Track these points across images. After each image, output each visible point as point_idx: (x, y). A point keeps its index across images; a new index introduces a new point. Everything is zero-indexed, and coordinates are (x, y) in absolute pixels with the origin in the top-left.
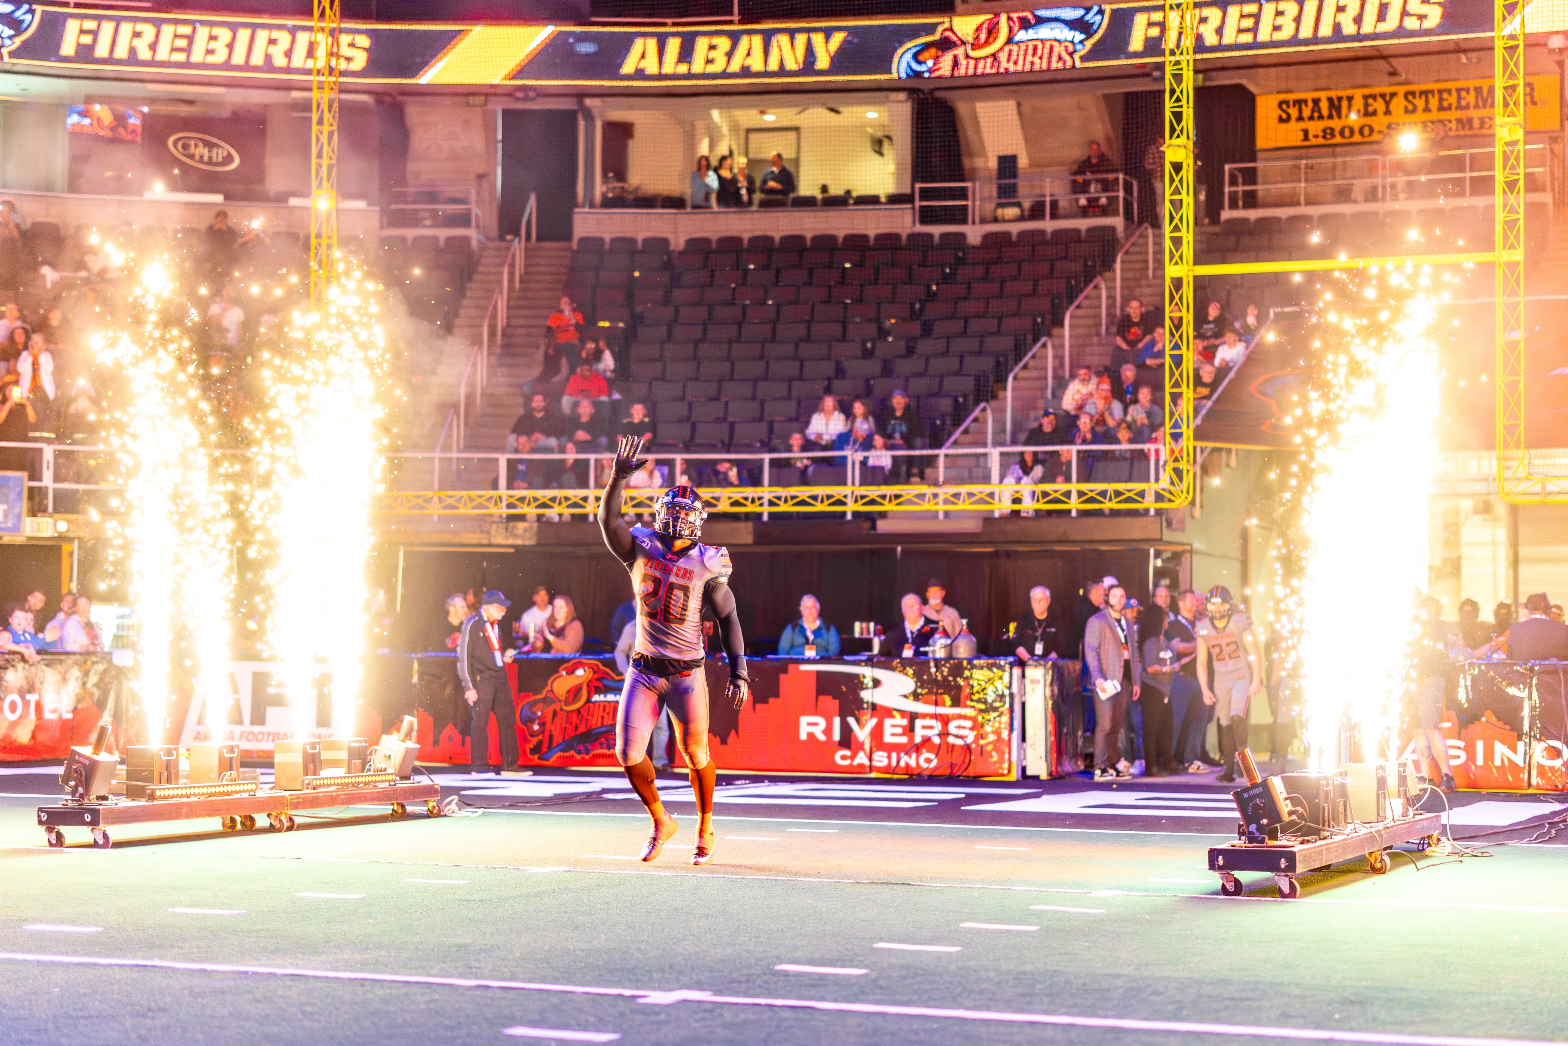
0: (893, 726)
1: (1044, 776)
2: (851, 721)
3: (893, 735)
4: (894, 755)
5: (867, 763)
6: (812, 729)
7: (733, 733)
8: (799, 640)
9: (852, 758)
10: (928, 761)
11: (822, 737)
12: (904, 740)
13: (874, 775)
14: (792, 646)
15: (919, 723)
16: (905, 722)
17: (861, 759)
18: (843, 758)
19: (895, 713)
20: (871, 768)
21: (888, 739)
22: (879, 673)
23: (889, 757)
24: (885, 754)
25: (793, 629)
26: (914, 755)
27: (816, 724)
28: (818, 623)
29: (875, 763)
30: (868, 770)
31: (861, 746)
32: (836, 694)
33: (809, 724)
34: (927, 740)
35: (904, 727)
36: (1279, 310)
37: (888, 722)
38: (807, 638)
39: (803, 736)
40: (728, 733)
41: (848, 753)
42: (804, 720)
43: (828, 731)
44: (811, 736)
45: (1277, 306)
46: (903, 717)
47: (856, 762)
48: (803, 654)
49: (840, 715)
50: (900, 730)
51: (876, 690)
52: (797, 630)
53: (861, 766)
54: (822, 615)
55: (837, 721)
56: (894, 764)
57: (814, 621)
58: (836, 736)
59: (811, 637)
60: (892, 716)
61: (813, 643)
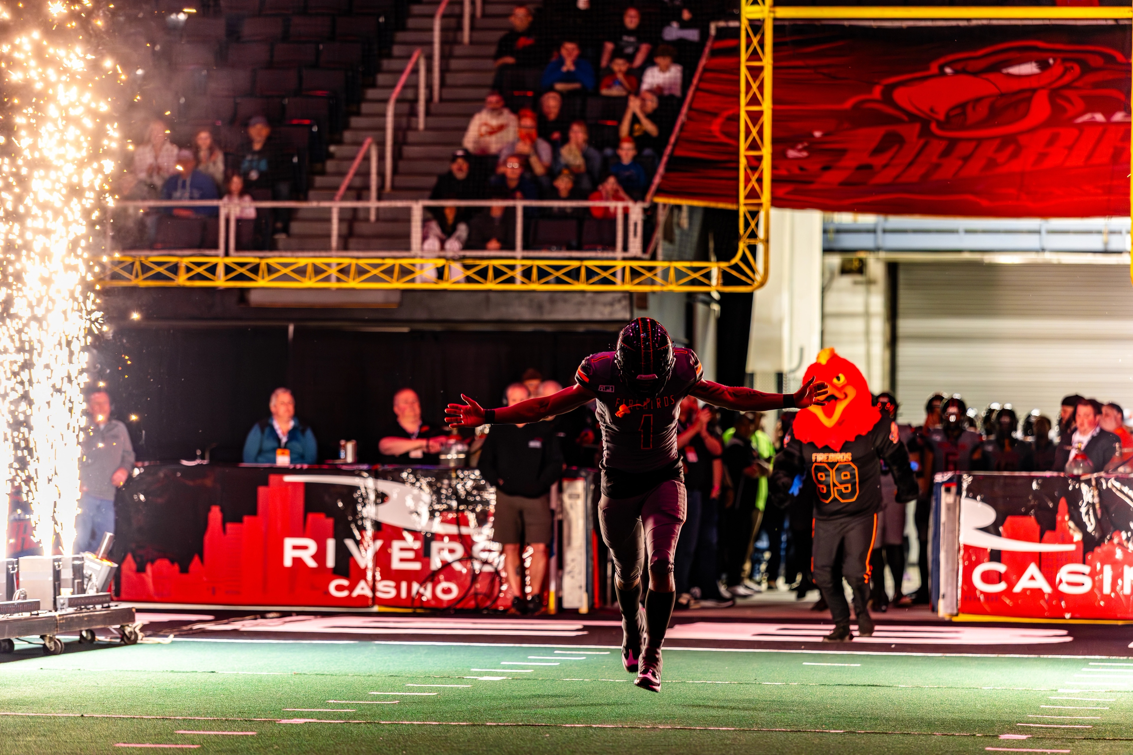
0: (402, 549)
1: (584, 609)
2: (350, 543)
3: (402, 560)
4: (404, 585)
5: (369, 593)
6: (298, 553)
7: (196, 559)
8: (269, 444)
9: (351, 588)
10: (447, 591)
11: (312, 564)
12: (416, 566)
13: (376, 609)
14: (261, 452)
15: (435, 546)
16: (417, 545)
17: (362, 589)
18: (339, 588)
19: (405, 534)
20: (376, 600)
21: (396, 565)
22: (384, 486)
23: (398, 588)
24: (392, 584)
25: (263, 431)
26: (429, 586)
27: (305, 548)
28: (292, 424)
29: (379, 595)
30: (370, 602)
31: (362, 574)
32: (331, 511)
33: (295, 548)
34: (446, 565)
35: (416, 551)
36: (722, 24)
37: (396, 544)
38: (279, 440)
39: (288, 562)
40: (190, 559)
41: (345, 582)
42: (289, 542)
43: (320, 556)
44: (297, 561)
45: (719, 19)
46: (416, 539)
47: (355, 594)
48: (274, 461)
49: (335, 536)
50: (411, 555)
51: (382, 507)
52: (267, 430)
53: (362, 598)
54: (298, 415)
55: (331, 544)
56: (404, 594)
57: (288, 422)
58: (330, 562)
59: (284, 440)
60: (403, 538)
61: (285, 447)
